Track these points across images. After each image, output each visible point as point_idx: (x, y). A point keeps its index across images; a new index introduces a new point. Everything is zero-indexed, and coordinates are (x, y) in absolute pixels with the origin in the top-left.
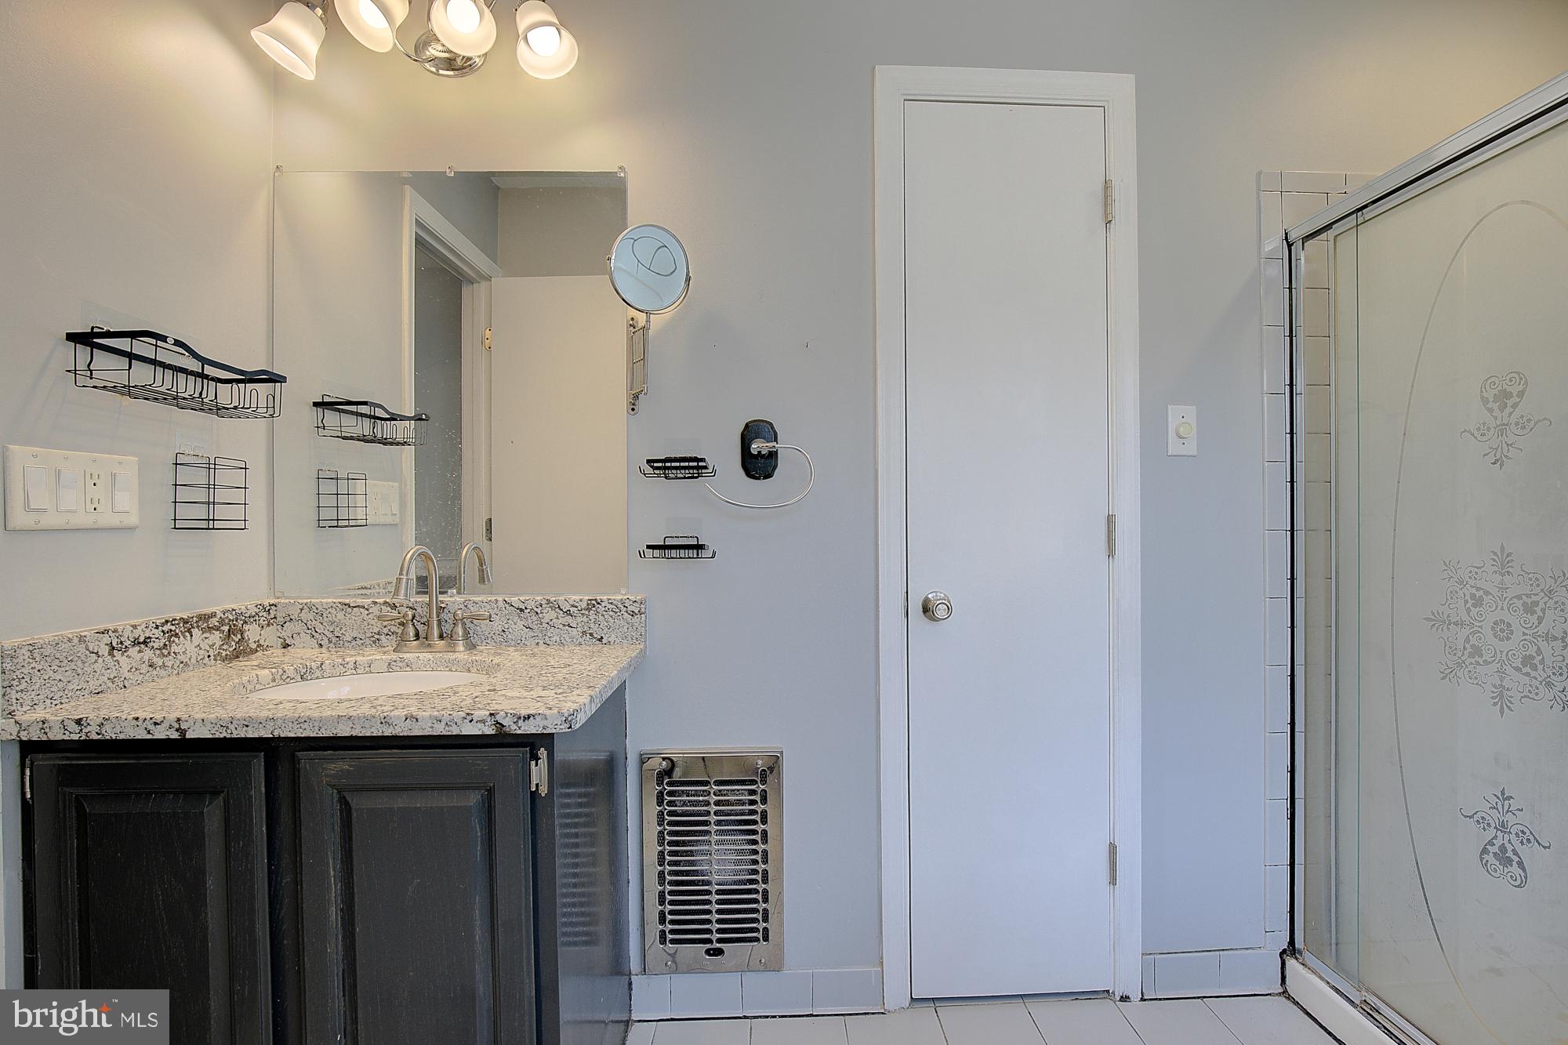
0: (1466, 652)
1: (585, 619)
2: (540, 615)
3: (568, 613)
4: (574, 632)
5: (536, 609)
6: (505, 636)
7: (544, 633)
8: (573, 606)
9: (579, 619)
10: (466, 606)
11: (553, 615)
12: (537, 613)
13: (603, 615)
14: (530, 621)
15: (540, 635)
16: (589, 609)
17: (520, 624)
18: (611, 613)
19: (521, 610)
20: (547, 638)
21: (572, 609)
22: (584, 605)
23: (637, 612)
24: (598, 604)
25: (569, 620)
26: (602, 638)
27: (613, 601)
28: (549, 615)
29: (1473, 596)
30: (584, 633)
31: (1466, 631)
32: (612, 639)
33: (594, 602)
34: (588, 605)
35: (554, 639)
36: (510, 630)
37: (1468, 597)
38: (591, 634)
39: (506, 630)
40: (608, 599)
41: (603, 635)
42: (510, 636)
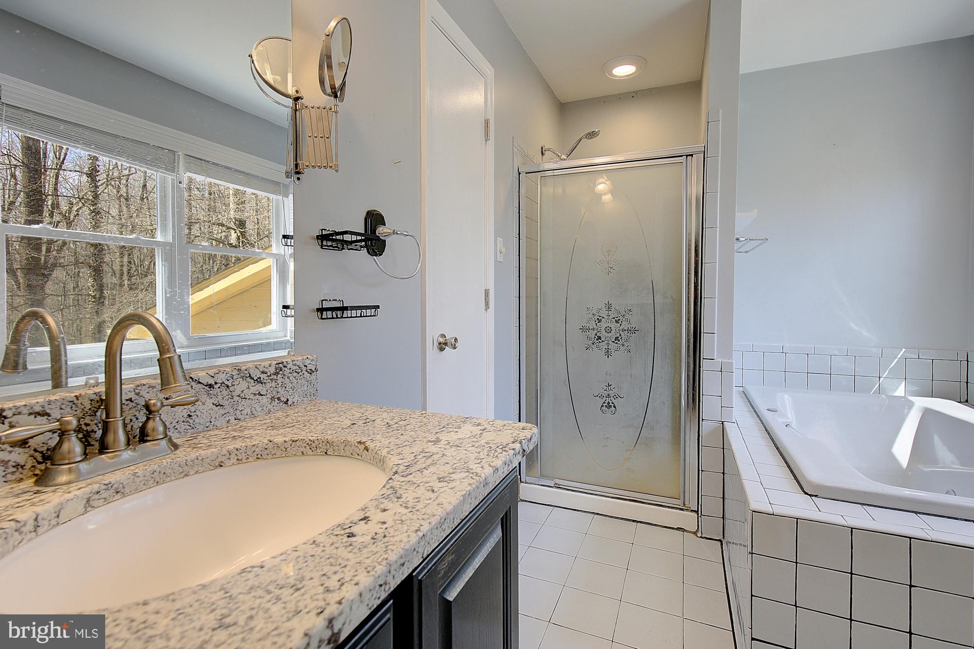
0: (595, 339)
1: (274, 384)
2: (231, 389)
3: (259, 381)
4: (264, 400)
5: (227, 383)
6: (191, 421)
7: (235, 407)
8: (263, 373)
9: (268, 385)
10: (138, 394)
11: (243, 385)
12: (228, 386)
13: (288, 378)
14: (220, 397)
15: (232, 410)
16: (277, 374)
17: (209, 402)
18: (295, 374)
19: (211, 386)
20: (238, 412)
21: (262, 376)
22: (272, 370)
23: (314, 369)
24: (285, 367)
25: (259, 387)
26: (288, 400)
27: (296, 362)
28: (241, 386)
29: (598, 319)
30: (273, 398)
31: (596, 331)
32: (295, 400)
33: (281, 365)
34: (276, 369)
35: (245, 412)
36: (198, 413)
37: (596, 320)
38: (279, 399)
39: (192, 414)
40: (293, 361)
41: (289, 397)
42: (197, 421)
